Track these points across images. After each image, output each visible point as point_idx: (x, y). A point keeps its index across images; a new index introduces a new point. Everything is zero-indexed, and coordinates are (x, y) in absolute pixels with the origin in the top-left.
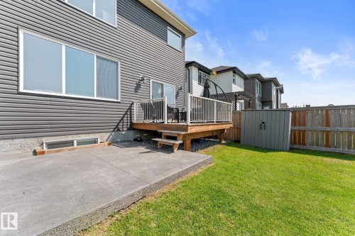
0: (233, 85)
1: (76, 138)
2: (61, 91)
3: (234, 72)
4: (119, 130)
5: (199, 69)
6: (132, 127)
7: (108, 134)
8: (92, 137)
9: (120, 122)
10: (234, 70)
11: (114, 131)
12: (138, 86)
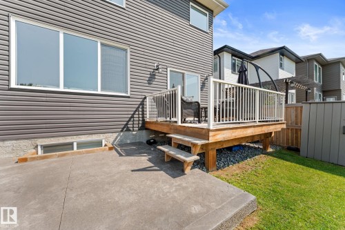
0: (280, 71)
1: (75, 140)
2: (58, 86)
3: (282, 54)
4: (128, 130)
5: (233, 55)
6: (144, 126)
7: (115, 135)
8: (95, 138)
9: (129, 121)
10: (283, 51)
11: (122, 131)
12: (152, 77)
